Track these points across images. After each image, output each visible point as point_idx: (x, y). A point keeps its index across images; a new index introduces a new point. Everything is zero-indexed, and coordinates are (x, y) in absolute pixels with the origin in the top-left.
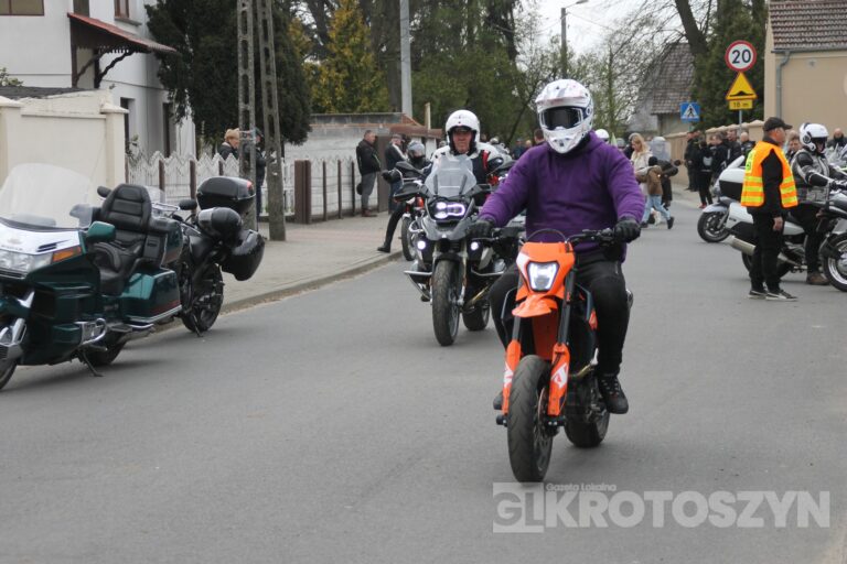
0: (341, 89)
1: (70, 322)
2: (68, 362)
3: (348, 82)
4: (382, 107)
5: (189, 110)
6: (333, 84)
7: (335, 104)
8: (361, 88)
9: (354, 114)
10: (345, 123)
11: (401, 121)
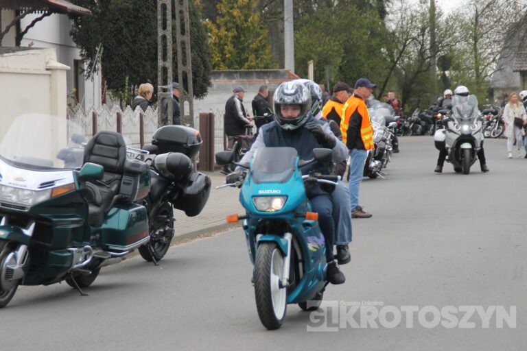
0: (229, 47)
1: (63, 248)
2: (58, 283)
3: (236, 41)
4: (268, 64)
5: (99, 66)
6: (222, 42)
7: (224, 61)
8: (248, 46)
9: (242, 70)
10: (234, 79)
11: (287, 76)
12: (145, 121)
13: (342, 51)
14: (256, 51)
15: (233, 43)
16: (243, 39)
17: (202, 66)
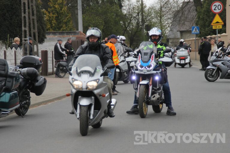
0: (54, 21)
4: (71, 29)
6: (51, 19)
7: (51, 28)
8: (62, 21)
9: (60, 31)
10: (56, 35)
11: (79, 34)
12: (17, 54)
13: (104, 23)
14: (66, 23)
15: (56, 19)
16: (60, 18)
17: (42, 30)
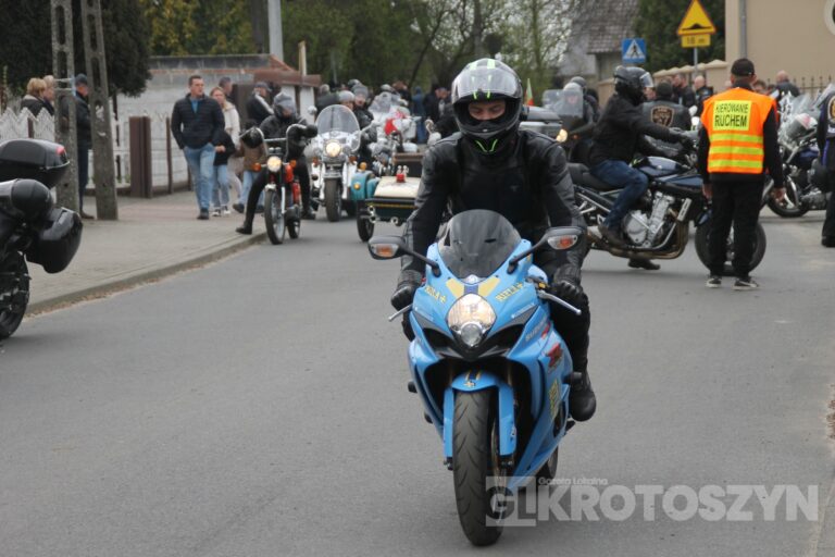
0: (189, 24)
3: (199, 15)
4: (244, 47)
6: (180, 18)
7: (182, 44)
8: (216, 23)
9: (208, 56)
10: (196, 67)
11: (269, 64)
14: (227, 29)
15: (195, 18)
16: (208, 12)
